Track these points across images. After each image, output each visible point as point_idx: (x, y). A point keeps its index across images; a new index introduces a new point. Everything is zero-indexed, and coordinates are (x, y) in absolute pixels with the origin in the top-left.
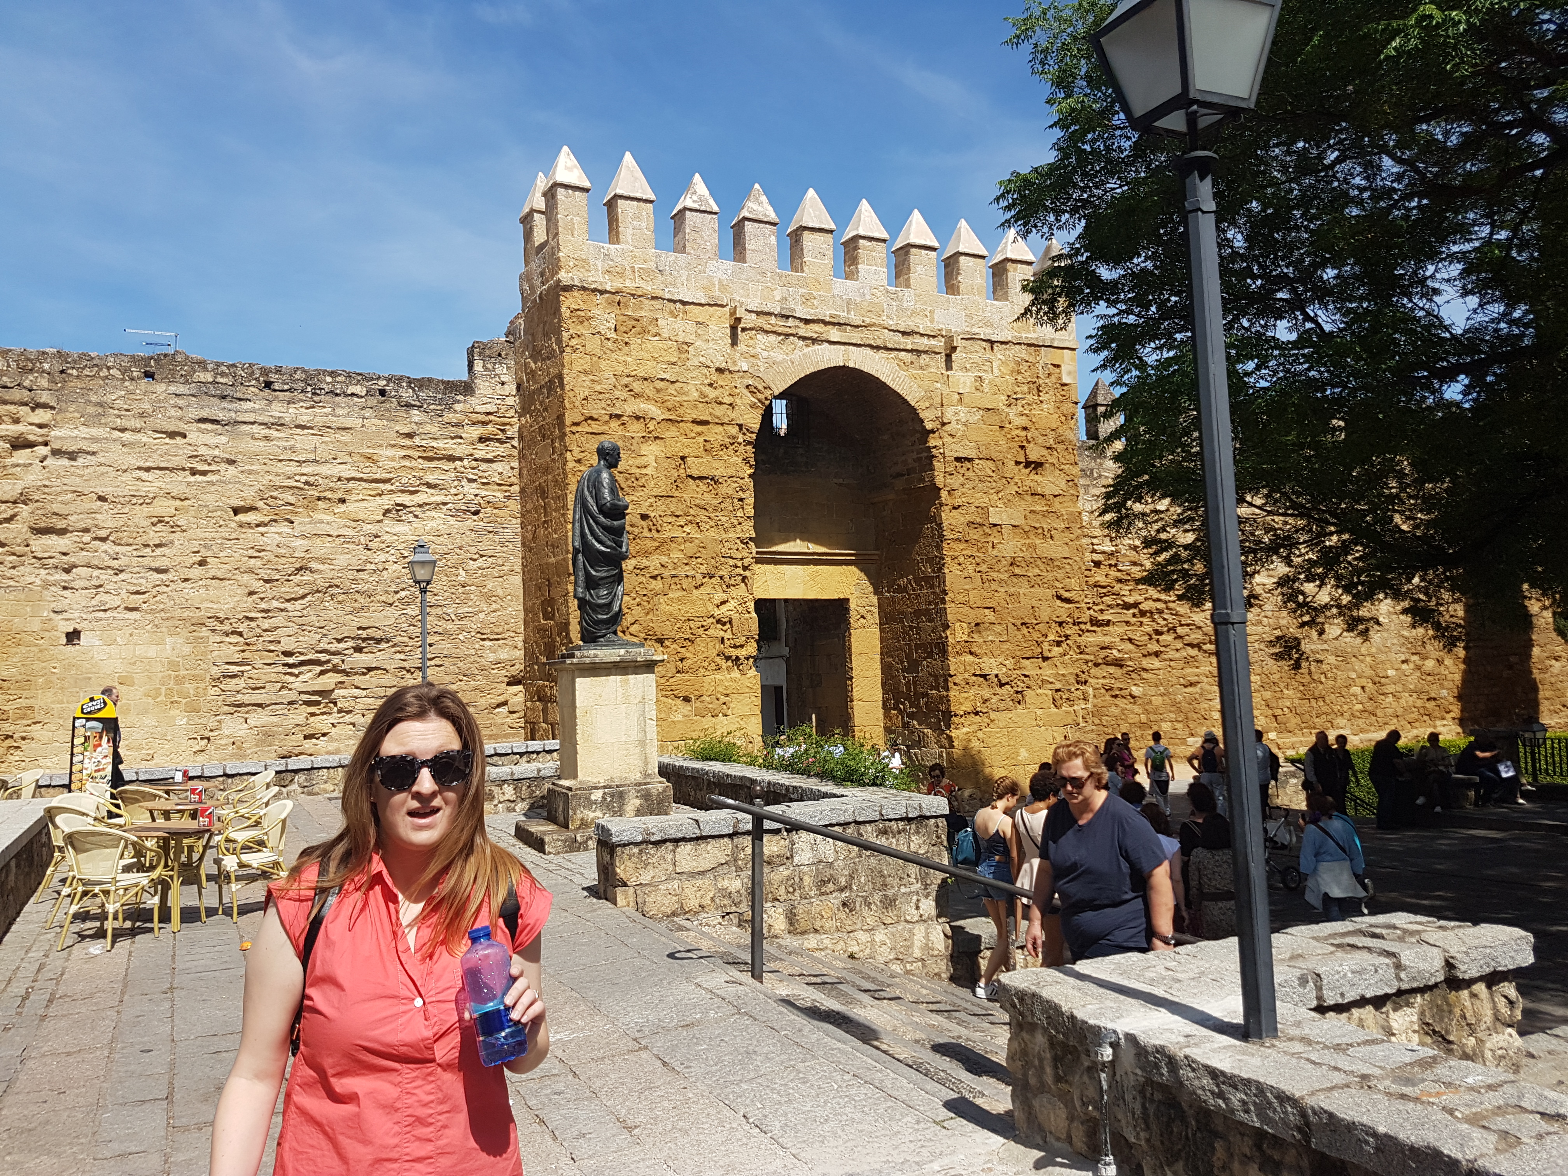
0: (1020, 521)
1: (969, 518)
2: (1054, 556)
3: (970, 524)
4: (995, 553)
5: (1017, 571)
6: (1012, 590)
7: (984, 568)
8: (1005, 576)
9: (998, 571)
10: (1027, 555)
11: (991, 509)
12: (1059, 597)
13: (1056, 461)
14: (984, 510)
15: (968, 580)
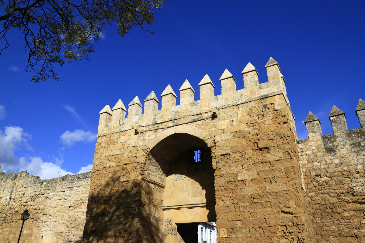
0: (256, 176)
1: (227, 180)
2: (277, 190)
3: (228, 182)
4: (242, 193)
5: (255, 201)
6: (252, 211)
7: (235, 201)
8: (247, 204)
9: (244, 202)
10: (260, 192)
11: (239, 174)
12: (282, 212)
13: (275, 145)
14: (235, 175)
15: (227, 208)
